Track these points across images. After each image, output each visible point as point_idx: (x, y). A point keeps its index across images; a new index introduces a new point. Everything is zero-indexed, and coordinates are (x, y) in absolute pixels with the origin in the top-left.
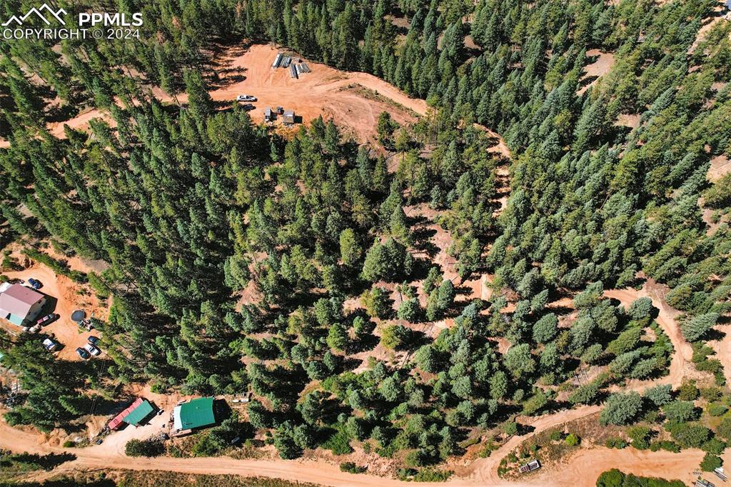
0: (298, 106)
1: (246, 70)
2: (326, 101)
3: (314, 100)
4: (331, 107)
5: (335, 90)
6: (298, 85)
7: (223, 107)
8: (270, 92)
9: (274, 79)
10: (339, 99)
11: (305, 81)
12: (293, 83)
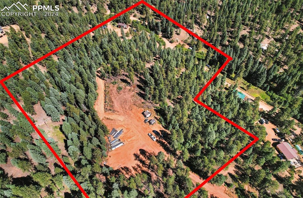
0: (138, 118)
1: (135, 155)
2: (126, 112)
3: (129, 115)
4: (127, 108)
5: (118, 113)
6: (126, 127)
7: (164, 143)
8: (140, 132)
9: (130, 138)
10: (121, 108)
11: (122, 126)
12: (127, 129)
